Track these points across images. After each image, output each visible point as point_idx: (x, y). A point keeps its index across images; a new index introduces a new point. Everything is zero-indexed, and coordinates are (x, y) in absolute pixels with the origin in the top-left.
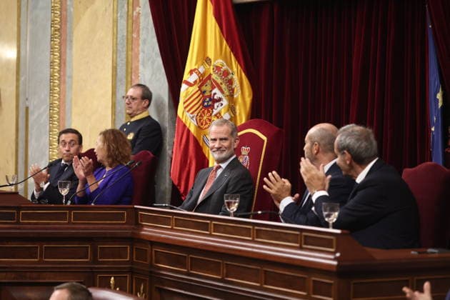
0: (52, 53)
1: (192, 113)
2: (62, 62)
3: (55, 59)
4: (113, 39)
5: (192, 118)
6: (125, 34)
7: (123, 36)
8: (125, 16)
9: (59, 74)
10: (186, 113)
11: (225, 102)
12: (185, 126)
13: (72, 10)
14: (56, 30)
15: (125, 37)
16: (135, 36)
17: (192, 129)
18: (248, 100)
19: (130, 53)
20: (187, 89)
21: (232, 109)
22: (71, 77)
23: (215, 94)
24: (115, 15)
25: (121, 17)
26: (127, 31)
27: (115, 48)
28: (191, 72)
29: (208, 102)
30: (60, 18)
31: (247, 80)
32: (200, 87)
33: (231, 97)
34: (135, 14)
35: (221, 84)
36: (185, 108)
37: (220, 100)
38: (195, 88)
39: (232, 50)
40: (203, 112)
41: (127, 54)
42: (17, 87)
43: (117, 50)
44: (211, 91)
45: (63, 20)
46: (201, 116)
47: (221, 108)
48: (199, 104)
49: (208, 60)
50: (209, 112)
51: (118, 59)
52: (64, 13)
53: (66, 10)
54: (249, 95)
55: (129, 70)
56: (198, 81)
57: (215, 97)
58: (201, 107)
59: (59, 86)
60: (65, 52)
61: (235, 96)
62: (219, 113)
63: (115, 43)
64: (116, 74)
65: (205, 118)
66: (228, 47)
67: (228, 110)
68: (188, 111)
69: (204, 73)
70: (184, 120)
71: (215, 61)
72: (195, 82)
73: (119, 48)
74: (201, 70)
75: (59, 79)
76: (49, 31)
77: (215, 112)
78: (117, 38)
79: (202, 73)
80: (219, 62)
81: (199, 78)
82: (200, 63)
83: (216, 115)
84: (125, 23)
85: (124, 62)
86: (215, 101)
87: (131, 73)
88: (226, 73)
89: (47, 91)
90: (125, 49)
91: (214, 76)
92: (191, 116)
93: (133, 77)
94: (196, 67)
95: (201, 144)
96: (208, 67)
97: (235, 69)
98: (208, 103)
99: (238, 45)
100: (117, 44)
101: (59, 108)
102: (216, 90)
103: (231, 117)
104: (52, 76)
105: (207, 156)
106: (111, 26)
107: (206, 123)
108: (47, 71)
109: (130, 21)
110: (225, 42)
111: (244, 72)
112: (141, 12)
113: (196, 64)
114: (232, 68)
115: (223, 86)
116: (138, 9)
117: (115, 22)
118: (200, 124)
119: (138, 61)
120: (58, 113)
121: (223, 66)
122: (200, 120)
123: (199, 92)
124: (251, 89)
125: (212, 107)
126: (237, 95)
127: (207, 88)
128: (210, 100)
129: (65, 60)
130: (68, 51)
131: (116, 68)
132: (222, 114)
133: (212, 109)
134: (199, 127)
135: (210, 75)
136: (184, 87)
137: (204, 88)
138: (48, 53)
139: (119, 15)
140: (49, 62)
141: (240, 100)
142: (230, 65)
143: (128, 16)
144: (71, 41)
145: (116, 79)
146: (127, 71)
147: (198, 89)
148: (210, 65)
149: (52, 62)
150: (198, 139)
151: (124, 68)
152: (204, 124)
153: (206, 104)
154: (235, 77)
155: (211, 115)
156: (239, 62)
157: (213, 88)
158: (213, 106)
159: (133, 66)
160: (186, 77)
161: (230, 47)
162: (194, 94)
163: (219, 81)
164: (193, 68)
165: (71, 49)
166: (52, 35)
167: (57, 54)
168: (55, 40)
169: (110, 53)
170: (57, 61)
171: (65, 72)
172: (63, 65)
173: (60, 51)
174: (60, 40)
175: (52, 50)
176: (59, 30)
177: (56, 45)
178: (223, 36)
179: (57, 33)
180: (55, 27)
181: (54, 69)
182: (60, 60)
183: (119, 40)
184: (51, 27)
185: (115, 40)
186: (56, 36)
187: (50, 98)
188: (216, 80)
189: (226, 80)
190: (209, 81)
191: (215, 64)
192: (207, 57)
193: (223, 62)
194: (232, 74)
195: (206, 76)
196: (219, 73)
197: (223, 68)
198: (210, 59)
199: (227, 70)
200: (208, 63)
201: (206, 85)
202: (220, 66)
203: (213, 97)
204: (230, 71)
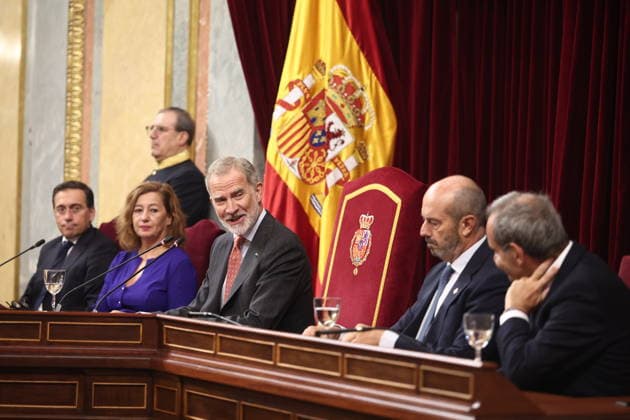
0: (71, 51)
1: (292, 157)
2: (87, 66)
3: (76, 61)
4: (167, 28)
5: (292, 165)
6: (187, 19)
7: (184, 23)
9: (82, 87)
10: (280, 156)
11: (349, 138)
12: (278, 178)
14: (76, 13)
15: (186, 26)
16: (203, 22)
17: (292, 185)
18: (390, 134)
19: (194, 52)
20: (283, 115)
21: (360, 149)
22: (99, 93)
23: (331, 124)
26: (191, 15)
27: (170, 44)
28: (291, 86)
29: (320, 137)
31: (387, 100)
32: (305, 112)
33: (359, 128)
35: (343, 106)
36: (280, 147)
37: (339, 134)
38: (298, 113)
39: (362, 48)
40: (312, 155)
41: (189, 53)
42: (21, 110)
43: (173, 47)
44: (324, 119)
46: (307, 161)
47: (342, 148)
48: (303, 141)
49: (319, 66)
50: (320, 154)
51: (175, 64)
54: (391, 127)
55: (193, 82)
56: (302, 101)
57: (332, 129)
58: (307, 146)
59: (81, 107)
60: (91, 51)
61: (366, 128)
62: (338, 157)
63: (170, 35)
64: (172, 88)
65: (314, 165)
66: (355, 43)
67: (354, 152)
68: (285, 153)
69: (314, 88)
70: (277, 168)
71: (331, 67)
72: (298, 103)
73: (177, 43)
74: (308, 82)
75: (82, 96)
76: (66, 14)
77: (331, 154)
78: (173, 27)
79: (309, 86)
80: (340, 68)
81: (305, 95)
82: (307, 69)
83: (332, 160)
85: (185, 67)
86: (331, 136)
87: (196, 86)
88: (351, 88)
89: (61, 117)
90: (186, 44)
91: (330, 93)
92: (290, 160)
93: (199, 94)
94: (300, 77)
95: (306, 211)
96: (321, 77)
97: (367, 81)
98: (318, 140)
99: (373, 40)
100: (173, 37)
101: (80, 147)
102: (333, 117)
103: (360, 163)
104: (69, 90)
105: (316, 229)
106: (164, 5)
107: (316, 174)
108: (61, 83)
110: (349, 35)
111: (383, 86)
113: (299, 72)
114: (361, 80)
115: (346, 111)
119: (207, 67)
120: (79, 154)
121: (346, 75)
122: (305, 168)
123: (305, 120)
124: (393, 116)
125: (326, 146)
126: (370, 125)
127: (318, 113)
128: (324, 133)
129: (91, 64)
130: (96, 49)
131: (172, 79)
132: (343, 159)
133: (326, 150)
134: (303, 180)
135: (324, 91)
136: (278, 111)
137: (312, 114)
138: (64, 52)
140: (66, 67)
141: (374, 135)
142: (358, 74)
144: (101, 32)
145: (171, 97)
146: (189, 83)
147: (302, 114)
148: (323, 74)
149: (70, 67)
150: (301, 200)
151: (185, 77)
152: (312, 174)
153: (316, 141)
154: (368, 96)
155: (324, 159)
156: (374, 69)
157: (328, 113)
158: (328, 144)
159: (200, 75)
160: (283, 94)
161: (358, 43)
162: (296, 123)
163: (339, 101)
164: (295, 77)
165: (100, 44)
166: (70, 21)
167: (79, 53)
168: (76, 29)
169: (162, 52)
170: (78, 65)
171: (90, 84)
172: (87, 72)
173: (84, 48)
174: (83, 29)
175: (70, 47)
176: (82, 12)
177: (76, 37)
178: (347, 23)
179: (79, 17)
180: (75, 8)
181: (73, 79)
182: (83, 64)
183: (176, 29)
184: (70, 7)
185: (170, 29)
186: (77, 22)
187: (66, 129)
188: (333, 99)
189: (351, 99)
190: (321, 101)
191: (332, 71)
192: (320, 61)
193: (346, 69)
194: (362, 89)
195: (317, 93)
196: (339, 87)
197: (346, 79)
198: (324, 64)
199: (353, 83)
200: (320, 71)
201: (317, 109)
202: (341, 76)
203: (328, 129)
204: (359, 85)
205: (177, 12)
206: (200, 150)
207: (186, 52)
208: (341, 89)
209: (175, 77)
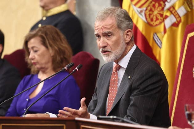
1: (140, 7)
5: (140, 13)
10: (133, 7)
17: (141, 27)
21: (188, 1)
36: (132, 0)
40: (154, 6)
46: (151, 10)
47: (176, 1)
50: (160, 5)
62: (173, 7)
65: (156, 12)
67: (183, 4)
68: (135, 5)
77: (168, 5)
83: (169, 9)
92: (139, 10)
95: (151, 44)
103: (188, 11)
105: (157, 58)
107: (157, 19)
118: (149, 20)
122: (150, 15)
132: (176, 8)
133: (164, 2)
134: (148, 23)
150: (147, 37)
152: (154, 19)
155: (163, 9)
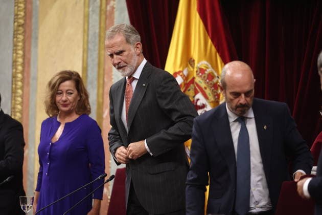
0: (15, 51)
2: (26, 60)
3: (19, 57)
4: (84, 36)
6: (97, 31)
7: (95, 33)
8: (98, 10)
9: (23, 75)
13: (38, 3)
14: (19, 26)
15: (97, 35)
22: (35, 78)
23: (198, 100)
24: (87, 9)
25: (93, 11)
26: (100, 28)
27: (86, 46)
28: (175, 75)
30: (25, 12)
33: (216, 102)
34: (109, 8)
35: (206, 88)
37: (203, 106)
39: (218, 50)
41: (99, 54)
43: (88, 48)
44: (194, 97)
45: (28, 14)
49: (191, 62)
51: (90, 60)
52: (29, 6)
53: (31, 3)
55: (102, 72)
57: (199, 103)
59: (22, 88)
60: (30, 51)
63: (86, 41)
66: (213, 48)
69: (188, 76)
71: (198, 62)
73: (90, 46)
74: (185, 72)
75: (22, 80)
76: (11, 27)
78: (88, 35)
79: (186, 75)
80: (203, 64)
84: (97, 18)
85: (97, 60)
86: (198, 108)
87: (104, 75)
88: (211, 77)
90: (97, 47)
91: (198, 80)
93: (106, 80)
94: (181, 69)
96: (192, 69)
99: (225, 45)
100: (88, 42)
102: (199, 96)
104: (14, 76)
106: (81, 22)
108: (9, 72)
109: (103, 17)
110: (210, 41)
112: (115, 6)
114: (217, 71)
115: (208, 91)
116: (112, 3)
117: (87, 17)
121: (207, 68)
127: (190, 93)
129: (29, 60)
130: (33, 49)
135: (194, 78)
138: (10, 51)
139: (91, 9)
140: (12, 61)
142: (216, 67)
143: (101, 10)
144: (37, 38)
146: (99, 72)
148: (193, 67)
149: (15, 62)
151: (96, 69)
157: (196, 93)
161: (215, 47)
163: (203, 85)
165: (36, 46)
166: (14, 31)
167: (20, 52)
168: (19, 36)
169: (80, 52)
170: (20, 60)
171: (28, 73)
172: (26, 65)
173: (24, 49)
174: (24, 36)
175: (15, 48)
176: (22, 25)
177: (19, 42)
178: (209, 34)
179: (21, 28)
180: (18, 23)
181: (16, 69)
182: (24, 59)
183: (90, 37)
184: (15, 22)
185: (86, 37)
186: (19, 32)
187: (12, 103)
188: (199, 84)
189: (211, 84)
190: (192, 85)
191: (199, 65)
192: (191, 58)
193: (208, 64)
194: (218, 77)
195: (189, 80)
196: (203, 76)
197: (208, 70)
198: (194, 61)
199: (212, 73)
200: (191, 65)
201: (189, 90)
202: (204, 68)
203: (196, 103)
204: (216, 74)
205: (90, 26)
206: (107, 116)
207: (97, 52)
208: (204, 77)
209: (89, 68)
